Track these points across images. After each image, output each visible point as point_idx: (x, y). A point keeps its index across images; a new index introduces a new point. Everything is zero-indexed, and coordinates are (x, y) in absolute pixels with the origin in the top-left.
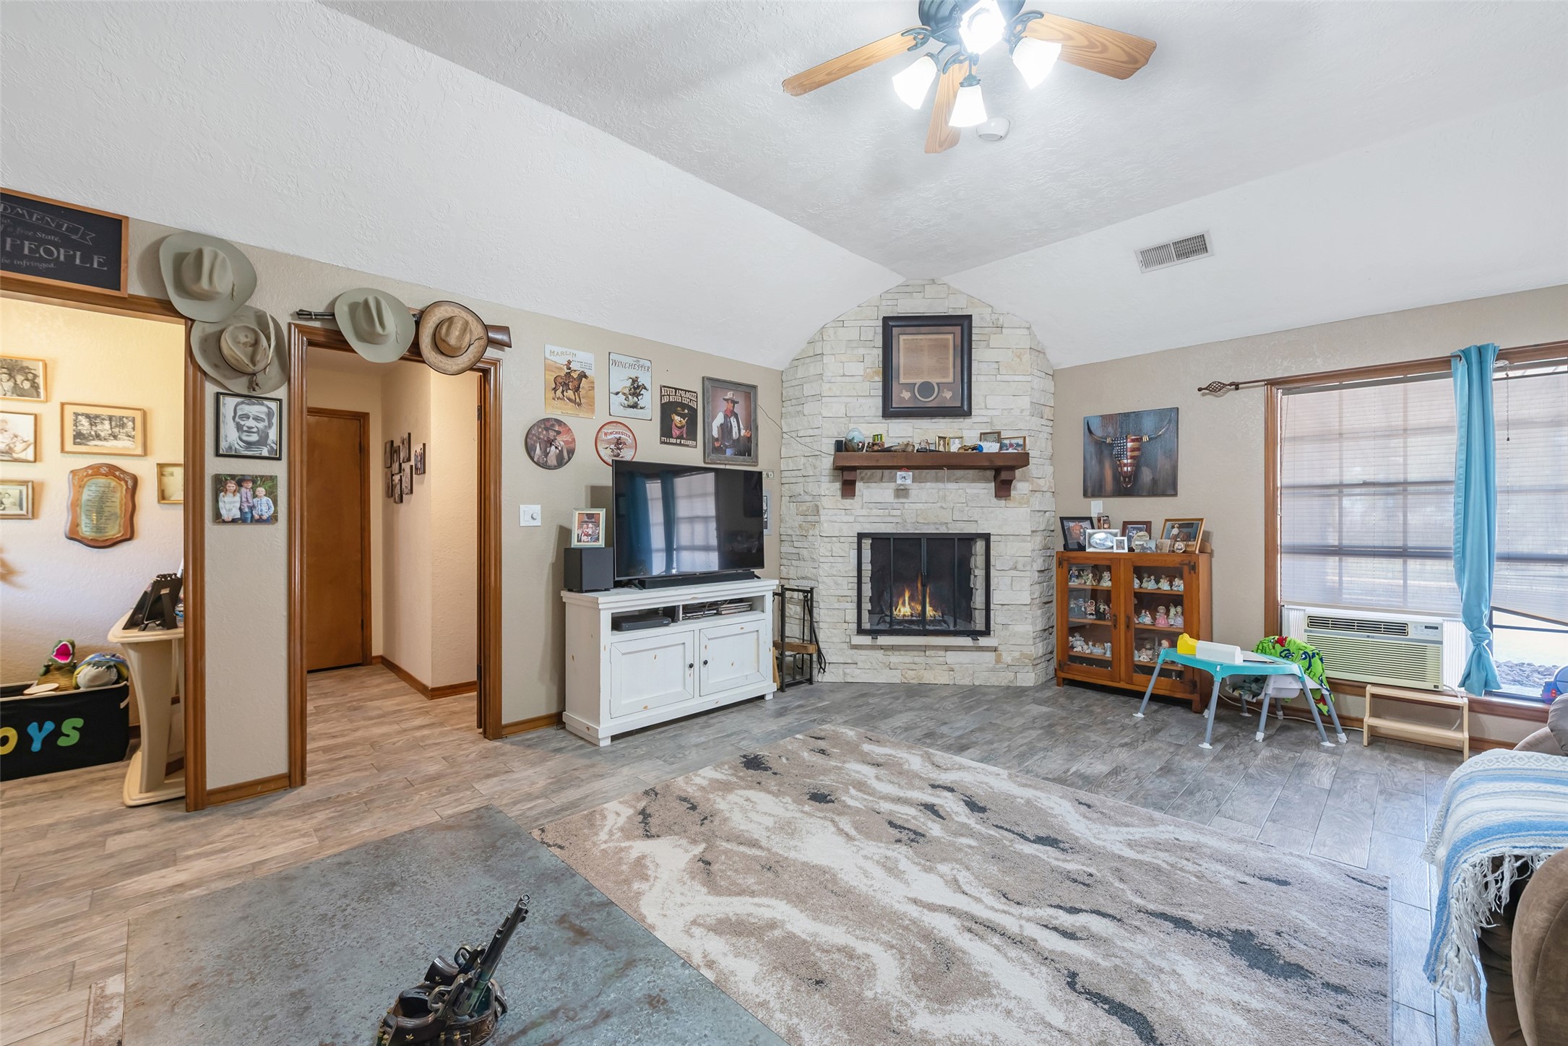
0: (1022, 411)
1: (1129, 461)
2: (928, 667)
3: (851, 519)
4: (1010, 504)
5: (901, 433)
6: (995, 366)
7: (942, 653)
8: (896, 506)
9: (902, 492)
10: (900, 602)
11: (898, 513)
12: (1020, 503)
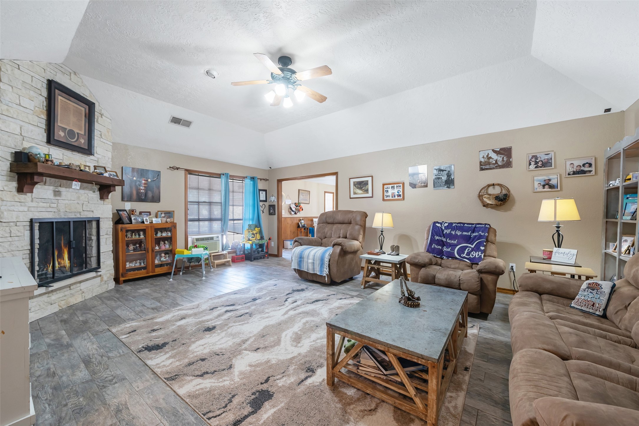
1: (143, 188)
2: (72, 295)
4: (105, 203)
6: (100, 133)
7: (78, 285)
9: (57, 193)
11: (55, 206)
12: (108, 203)
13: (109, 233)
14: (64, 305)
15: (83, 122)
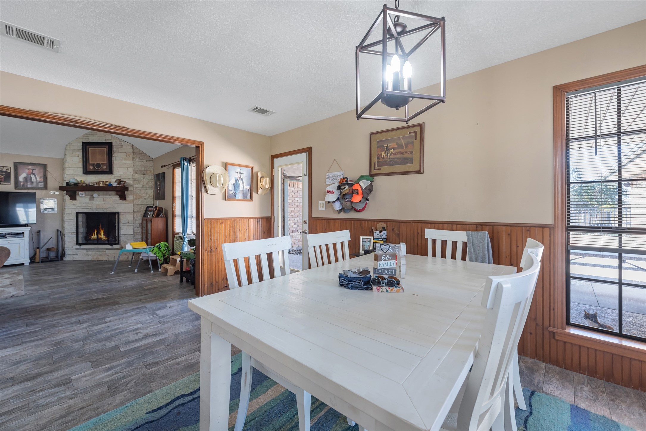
0: (130, 172)
1: (159, 189)
2: (100, 255)
3: (75, 207)
4: (126, 202)
5: (91, 179)
6: (121, 158)
7: (105, 250)
8: (90, 203)
9: (92, 199)
10: (93, 234)
11: (90, 205)
12: (130, 202)
13: (130, 222)
14: (95, 258)
15: (106, 157)
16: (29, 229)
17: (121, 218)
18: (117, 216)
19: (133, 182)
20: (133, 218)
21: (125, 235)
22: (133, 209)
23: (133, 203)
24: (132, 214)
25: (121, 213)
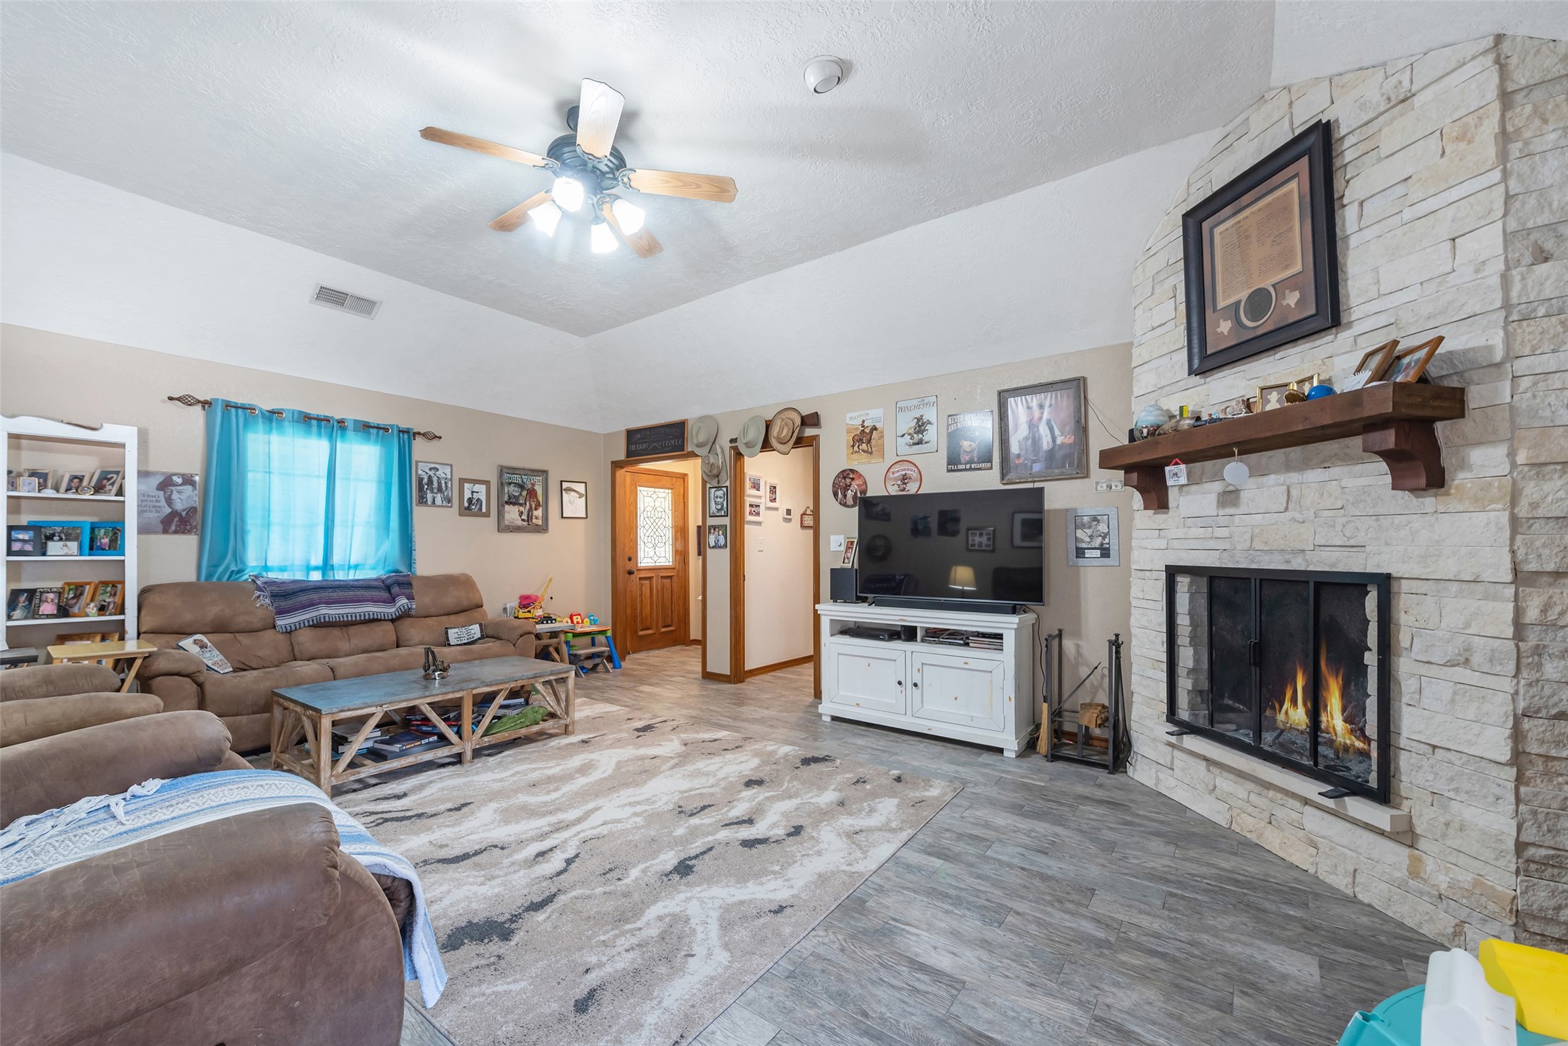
0: (1484, 265)
3: (1163, 544)
4: (1451, 503)
5: (1227, 393)
6: (1401, 190)
7: (1296, 804)
8: (1222, 521)
9: (1229, 497)
11: (1226, 532)
12: (1480, 503)
13: (1476, 659)
15: (1300, 234)
16: (1015, 626)
17: (1408, 615)
18: (1371, 602)
19: (1509, 339)
20: (1509, 632)
21: (1434, 747)
22: (1513, 552)
23: (1514, 503)
24: (1495, 598)
25: (1405, 585)
